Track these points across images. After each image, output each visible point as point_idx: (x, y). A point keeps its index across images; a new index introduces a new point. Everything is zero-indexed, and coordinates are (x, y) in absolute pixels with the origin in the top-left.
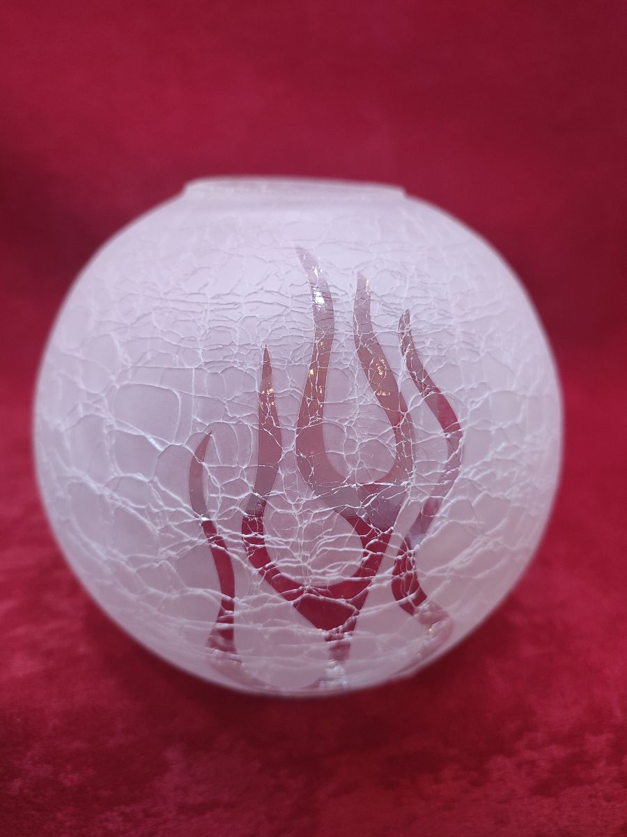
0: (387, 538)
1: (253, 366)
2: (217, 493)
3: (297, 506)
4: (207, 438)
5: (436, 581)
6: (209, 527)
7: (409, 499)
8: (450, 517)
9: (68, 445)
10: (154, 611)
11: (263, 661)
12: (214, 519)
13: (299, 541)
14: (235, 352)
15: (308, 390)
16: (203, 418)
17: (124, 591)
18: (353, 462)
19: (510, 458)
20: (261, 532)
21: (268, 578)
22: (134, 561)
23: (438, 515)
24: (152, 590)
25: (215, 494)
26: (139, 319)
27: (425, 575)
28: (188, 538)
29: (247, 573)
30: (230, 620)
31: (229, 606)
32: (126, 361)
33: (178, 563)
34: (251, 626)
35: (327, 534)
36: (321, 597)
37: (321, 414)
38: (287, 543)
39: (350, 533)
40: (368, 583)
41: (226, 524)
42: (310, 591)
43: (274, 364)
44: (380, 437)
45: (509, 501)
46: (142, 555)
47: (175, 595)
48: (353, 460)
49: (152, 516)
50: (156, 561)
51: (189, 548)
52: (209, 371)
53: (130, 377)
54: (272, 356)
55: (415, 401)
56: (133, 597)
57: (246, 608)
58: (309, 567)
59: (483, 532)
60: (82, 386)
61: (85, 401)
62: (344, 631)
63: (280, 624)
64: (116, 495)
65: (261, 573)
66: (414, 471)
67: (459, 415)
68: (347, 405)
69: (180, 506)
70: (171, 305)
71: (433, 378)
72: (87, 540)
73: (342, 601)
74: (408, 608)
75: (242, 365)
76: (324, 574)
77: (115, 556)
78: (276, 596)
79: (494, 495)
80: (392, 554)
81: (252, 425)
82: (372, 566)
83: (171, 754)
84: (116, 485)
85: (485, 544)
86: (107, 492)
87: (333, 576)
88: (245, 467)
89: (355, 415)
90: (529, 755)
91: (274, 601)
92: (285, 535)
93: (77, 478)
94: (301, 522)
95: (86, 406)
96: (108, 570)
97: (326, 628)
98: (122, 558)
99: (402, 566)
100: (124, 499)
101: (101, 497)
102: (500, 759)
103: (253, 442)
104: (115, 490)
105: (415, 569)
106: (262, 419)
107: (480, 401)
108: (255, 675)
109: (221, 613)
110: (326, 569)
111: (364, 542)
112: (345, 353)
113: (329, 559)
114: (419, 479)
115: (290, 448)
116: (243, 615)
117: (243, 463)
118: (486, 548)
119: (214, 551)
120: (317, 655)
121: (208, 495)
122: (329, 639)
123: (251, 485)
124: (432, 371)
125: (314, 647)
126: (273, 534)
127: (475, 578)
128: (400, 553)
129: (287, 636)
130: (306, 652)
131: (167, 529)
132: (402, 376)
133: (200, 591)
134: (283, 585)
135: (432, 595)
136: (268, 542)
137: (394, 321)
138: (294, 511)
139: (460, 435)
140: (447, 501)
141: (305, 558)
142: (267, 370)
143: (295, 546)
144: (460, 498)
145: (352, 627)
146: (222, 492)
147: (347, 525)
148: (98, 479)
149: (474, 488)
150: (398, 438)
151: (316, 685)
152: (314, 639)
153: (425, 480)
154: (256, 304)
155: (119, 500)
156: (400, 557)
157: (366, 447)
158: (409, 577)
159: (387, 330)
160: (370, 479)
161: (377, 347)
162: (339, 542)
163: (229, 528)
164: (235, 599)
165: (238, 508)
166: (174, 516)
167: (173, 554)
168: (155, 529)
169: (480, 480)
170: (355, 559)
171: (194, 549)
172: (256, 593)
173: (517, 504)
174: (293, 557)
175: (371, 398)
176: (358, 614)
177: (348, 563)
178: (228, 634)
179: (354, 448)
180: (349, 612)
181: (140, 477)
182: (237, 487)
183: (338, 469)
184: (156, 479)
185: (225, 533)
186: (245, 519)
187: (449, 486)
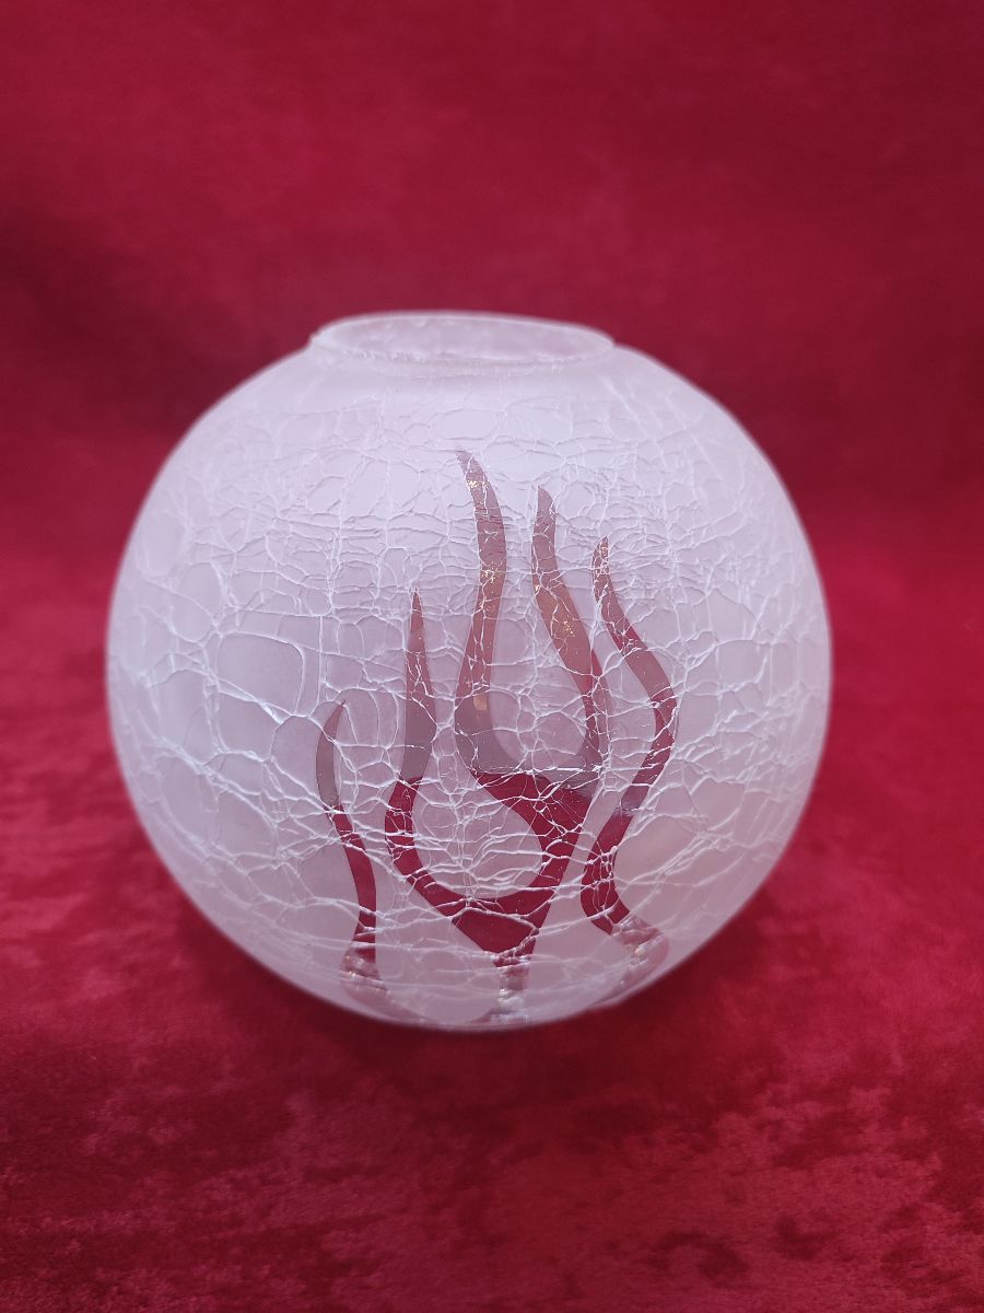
0: (574, 838)
1: (399, 616)
2: (352, 779)
3: (456, 798)
4: (340, 709)
5: (640, 891)
6: (342, 823)
7: (604, 788)
8: (658, 809)
9: (156, 707)
10: (273, 924)
11: (414, 989)
12: (348, 812)
13: (458, 841)
14: (376, 597)
15: (471, 648)
16: (335, 683)
17: (233, 898)
18: (530, 742)
19: (744, 731)
20: (410, 830)
21: (419, 887)
22: (245, 861)
23: (642, 808)
24: (270, 898)
25: (350, 782)
26: (248, 545)
27: (625, 883)
28: (315, 835)
29: (393, 880)
30: (371, 939)
31: (369, 920)
32: (231, 600)
33: (302, 865)
34: (397, 946)
35: (495, 833)
36: (488, 912)
37: (488, 679)
38: (443, 844)
39: (526, 832)
40: (550, 894)
41: (365, 820)
42: (473, 904)
43: (427, 614)
44: (565, 710)
45: (743, 786)
46: (256, 854)
47: (299, 906)
48: (529, 740)
49: (269, 805)
50: (274, 862)
51: (317, 847)
52: (341, 621)
53: (238, 624)
54: (424, 604)
55: (612, 661)
56: (245, 905)
57: (391, 924)
58: (473, 875)
59: (705, 828)
60: (173, 630)
61: (178, 652)
62: (519, 954)
63: (438, 945)
64: (220, 777)
65: (410, 881)
66: (610, 752)
67: (672, 677)
68: (522, 668)
69: (306, 794)
70: (291, 528)
71: (637, 630)
72: (183, 831)
73: (515, 917)
74: (605, 926)
75: (385, 614)
76: (491, 882)
77: (220, 853)
78: (429, 909)
79: (719, 780)
80: (581, 856)
81: (397, 694)
82: (555, 872)
83: (296, 1104)
84: (222, 764)
85: (708, 842)
86: (209, 773)
87: (504, 885)
88: (388, 748)
89: (532, 681)
90: (774, 1113)
91: (427, 915)
92: (440, 834)
93: (168, 750)
94: (462, 818)
95: (180, 659)
96: (211, 870)
97: (497, 950)
98: (230, 857)
99: (593, 873)
100: (231, 782)
101: (202, 777)
102: (733, 1117)
103: (399, 718)
104: (220, 770)
105: (612, 876)
106: (410, 686)
107: (702, 656)
108: (404, 1005)
109: (359, 930)
110: (494, 877)
111: (544, 843)
112: (520, 600)
113: (497, 864)
114: (615, 763)
115: (446, 724)
116: (388, 932)
117: (386, 744)
118: (710, 847)
119: (348, 851)
120: (484, 983)
121: (341, 782)
122: (499, 963)
123: (397, 771)
124: (637, 621)
125: (480, 973)
126: (426, 833)
127: (695, 886)
128: (591, 857)
129: (445, 960)
130: (469, 980)
131: (288, 822)
132: (596, 627)
133: (331, 902)
134: (438, 896)
135: (635, 910)
136: (419, 843)
137: (587, 554)
138: (453, 805)
139: (673, 703)
140: (655, 790)
141: (466, 863)
142: (417, 622)
143: (454, 848)
144: (672, 785)
145: (529, 949)
146: (359, 778)
147: (520, 821)
148: (198, 754)
149: (691, 772)
151: (486, 1019)
152: (480, 963)
153: (624, 764)
154: (403, 533)
155: (226, 784)
156: (591, 862)
157: (546, 723)
158: (604, 887)
159: (577, 567)
160: (551, 763)
161: (563, 591)
162: (510, 844)
163: (368, 824)
164: (377, 913)
165: (380, 800)
166: (296, 807)
167: (296, 854)
168: (274, 823)
169: (699, 761)
170: (531, 864)
171: (323, 849)
172: (404, 905)
173: (755, 790)
174: (451, 862)
175: (554, 659)
176: (536, 933)
177: (523, 870)
178: (369, 954)
179: (531, 724)
180: (527, 930)
181: (254, 756)
182: (379, 773)
183: (509, 750)
184: (273, 759)
185: (363, 830)
186: (389, 813)
187: (658, 770)
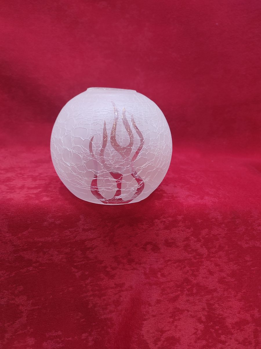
1: (102, 123)
4: (93, 137)
7: (133, 151)
8: (141, 156)
12: (94, 154)
13: (111, 158)
14: (99, 121)
16: (92, 133)
20: (103, 156)
21: (105, 166)
22: (76, 165)
23: (138, 155)
26: (79, 115)
27: (136, 168)
28: (88, 158)
29: (100, 165)
32: (76, 123)
35: (116, 157)
36: (115, 171)
37: (115, 133)
38: (108, 159)
39: (121, 157)
42: (113, 169)
43: (106, 123)
44: (127, 138)
45: (155, 155)
48: (121, 142)
49: (81, 154)
50: (81, 164)
51: (89, 160)
52: (93, 124)
53: (77, 126)
58: (113, 164)
60: (66, 129)
61: (67, 132)
63: (107, 177)
65: (103, 165)
66: (134, 145)
67: (143, 135)
68: (120, 131)
69: (87, 151)
70: (86, 112)
72: (65, 162)
73: (119, 172)
75: (100, 123)
76: (115, 165)
77: (72, 164)
79: (151, 153)
81: (102, 135)
84: (74, 148)
85: (149, 163)
86: (71, 150)
88: (100, 143)
89: (122, 133)
90: (164, 220)
93: (64, 148)
94: (111, 154)
98: (74, 165)
102: (157, 220)
103: (102, 138)
105: (134, 166)
107: (148, 133)
109: (95, 175)
112: (120, 121)
113: (117, 162)
114: (134, 147)
115: (109, 139)
116: (99, 175)
121: (93, 148)
123: (102, 147)
124: (138, 126)
126: (106, 157)
128: (131, 162)
129: (108, 181)
131: (84, 156)
132: (131, 126)
133: (90, 170)
138: (110, 152)
139: (143, 139)
140: (140, 152)
141: (112, 162)
142: (105, 124)
144: (143, 152)
145: (121, 179)
146: (96, 148)
147: (120, 155)
148: (69, 147)
149: (146, 150)
150: (130, 139)
152: (114, 181)
153: (136, 147)
154: (103, 112)
155: (74, 152)
157: (124, 140)
159: (129, 117)
160: (125, 146)
162: (119, 159)
164: (98, 172)
165: (99, 151)
166: (85, 153)
167: (85, 162)
168: (82, 157)
169: (148, 149)
173: (157, 156)
174: (110, 162)
175: (125, 130)
176: (122, 175)
179: (122, 140)
181: (79, 146)
182: (99, 147)
183: (118, 144)
184: (82, 146)
185: (96, 156)
186: (100, 154)
187: (141, 149)
